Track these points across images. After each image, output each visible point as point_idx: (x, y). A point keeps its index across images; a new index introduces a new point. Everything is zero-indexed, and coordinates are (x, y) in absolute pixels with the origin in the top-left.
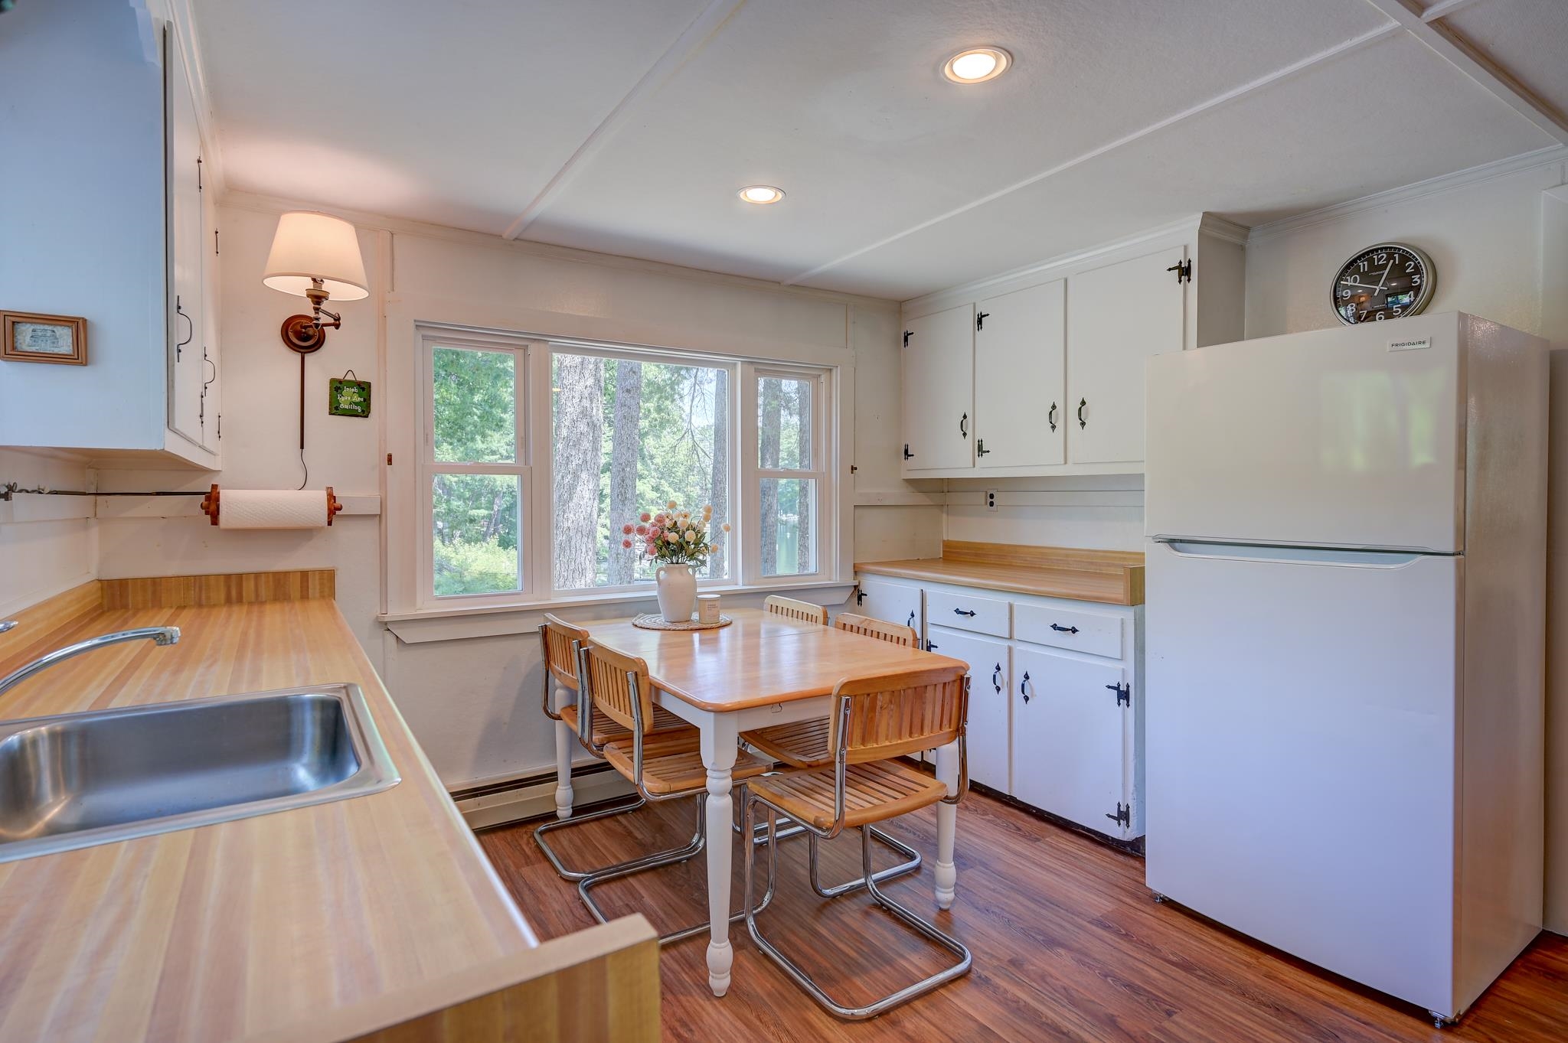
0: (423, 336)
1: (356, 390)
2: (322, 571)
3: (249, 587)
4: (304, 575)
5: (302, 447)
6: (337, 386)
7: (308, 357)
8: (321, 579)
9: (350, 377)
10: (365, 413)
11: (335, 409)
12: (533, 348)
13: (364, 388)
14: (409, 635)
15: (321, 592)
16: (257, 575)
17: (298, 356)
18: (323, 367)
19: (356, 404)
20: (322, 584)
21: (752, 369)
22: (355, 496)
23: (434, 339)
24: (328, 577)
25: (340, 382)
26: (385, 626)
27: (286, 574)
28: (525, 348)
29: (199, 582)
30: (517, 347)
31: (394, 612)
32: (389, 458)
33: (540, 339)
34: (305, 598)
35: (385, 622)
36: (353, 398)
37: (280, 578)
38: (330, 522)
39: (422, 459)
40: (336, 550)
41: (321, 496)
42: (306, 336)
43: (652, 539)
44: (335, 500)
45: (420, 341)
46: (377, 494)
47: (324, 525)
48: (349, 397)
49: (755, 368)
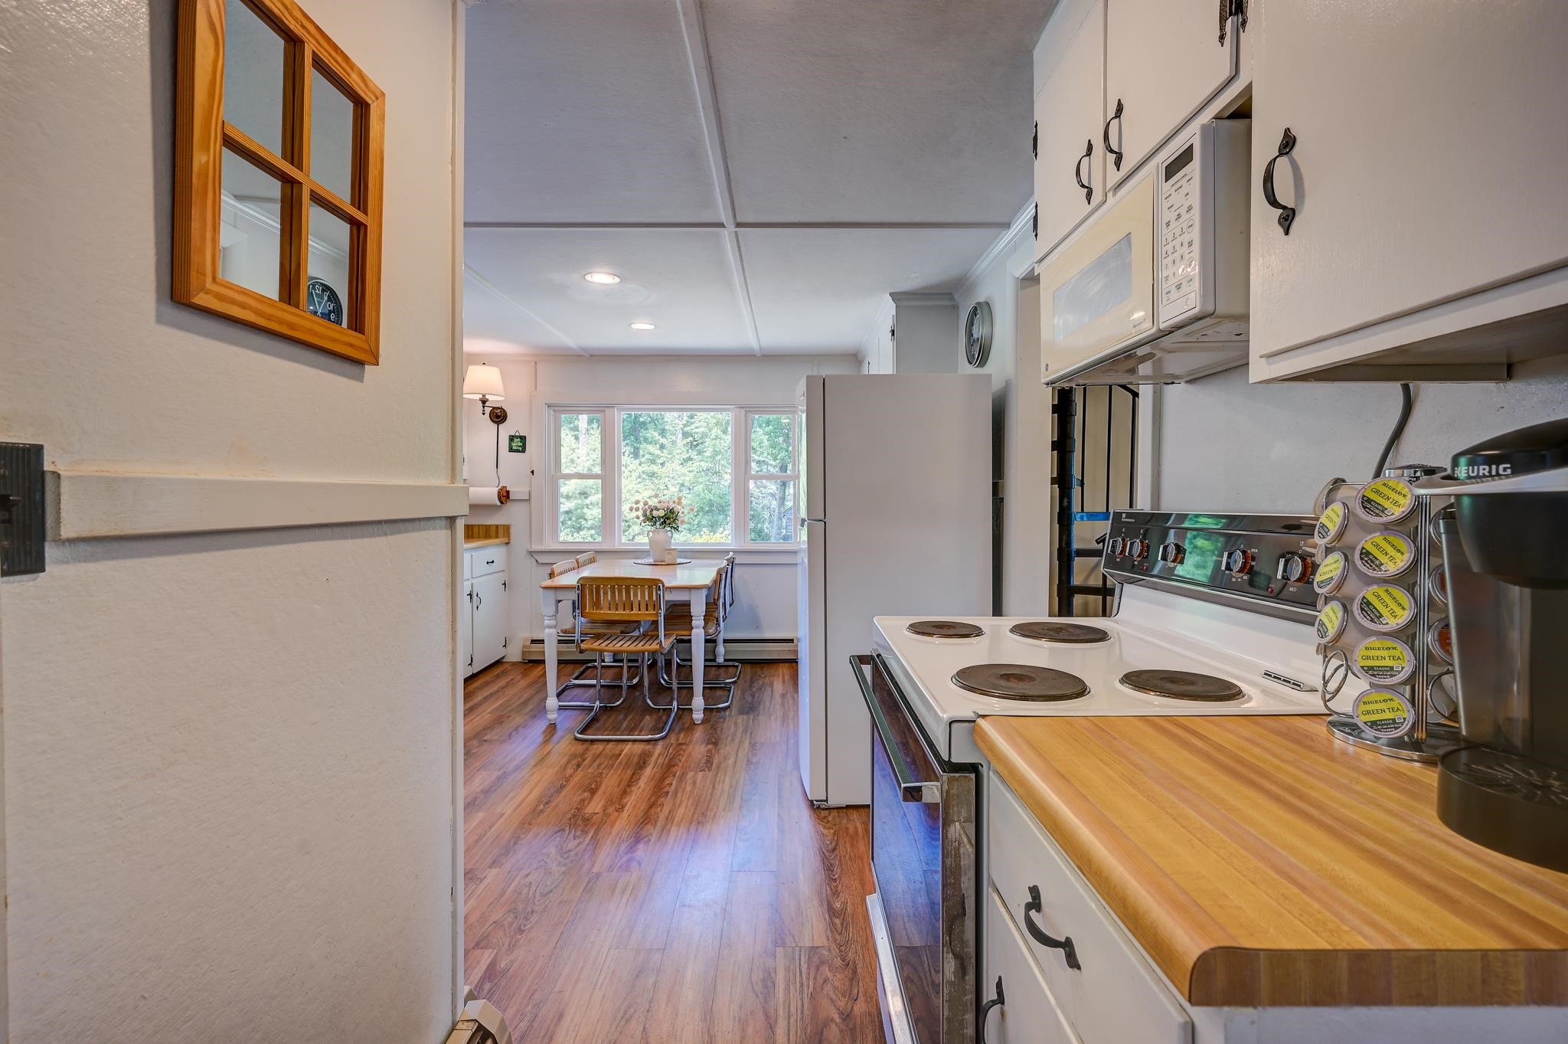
0: (554, 410)
1: (519, 440)
2: (504, 525)
3: (476, 530)
4: (497, 526)
5: (497, 468)
6: (512, 438)
7: (501, 426)
8: (504, 529)
9: (517, 434)
10: (524, 451)
11: (511, 450)
12: (607, 410)
13: (523, 439)
14: (542, 559)
15: (504, 534)
16: (479, 526)
17: (496, 427)
18: (507, 429)
19: (520, 446)
20: (504, 531)
22: (516, 491)
23: (558, 412)
24: (507, 528)
25: (513, 436)
26: (531, 553)
27: (490, 526)
28: (604, 411)
30: (601, 411)
31: (535, 547)
32: (533, 472)
33: (611, 406)
34: (497, 537)
35: (531, 552)
36: (519, 443)
37: (487, 528)
38: (502, 503)
39: (553, 472)
40: (510, 516)
41: (495, 491)
42: (498, 417)
43: (645, 515)
44: (508, 492)
45: (552, 412)
46: (527, 489)
47: (499, 504)
48: (517, 444)
49: (746, 411)
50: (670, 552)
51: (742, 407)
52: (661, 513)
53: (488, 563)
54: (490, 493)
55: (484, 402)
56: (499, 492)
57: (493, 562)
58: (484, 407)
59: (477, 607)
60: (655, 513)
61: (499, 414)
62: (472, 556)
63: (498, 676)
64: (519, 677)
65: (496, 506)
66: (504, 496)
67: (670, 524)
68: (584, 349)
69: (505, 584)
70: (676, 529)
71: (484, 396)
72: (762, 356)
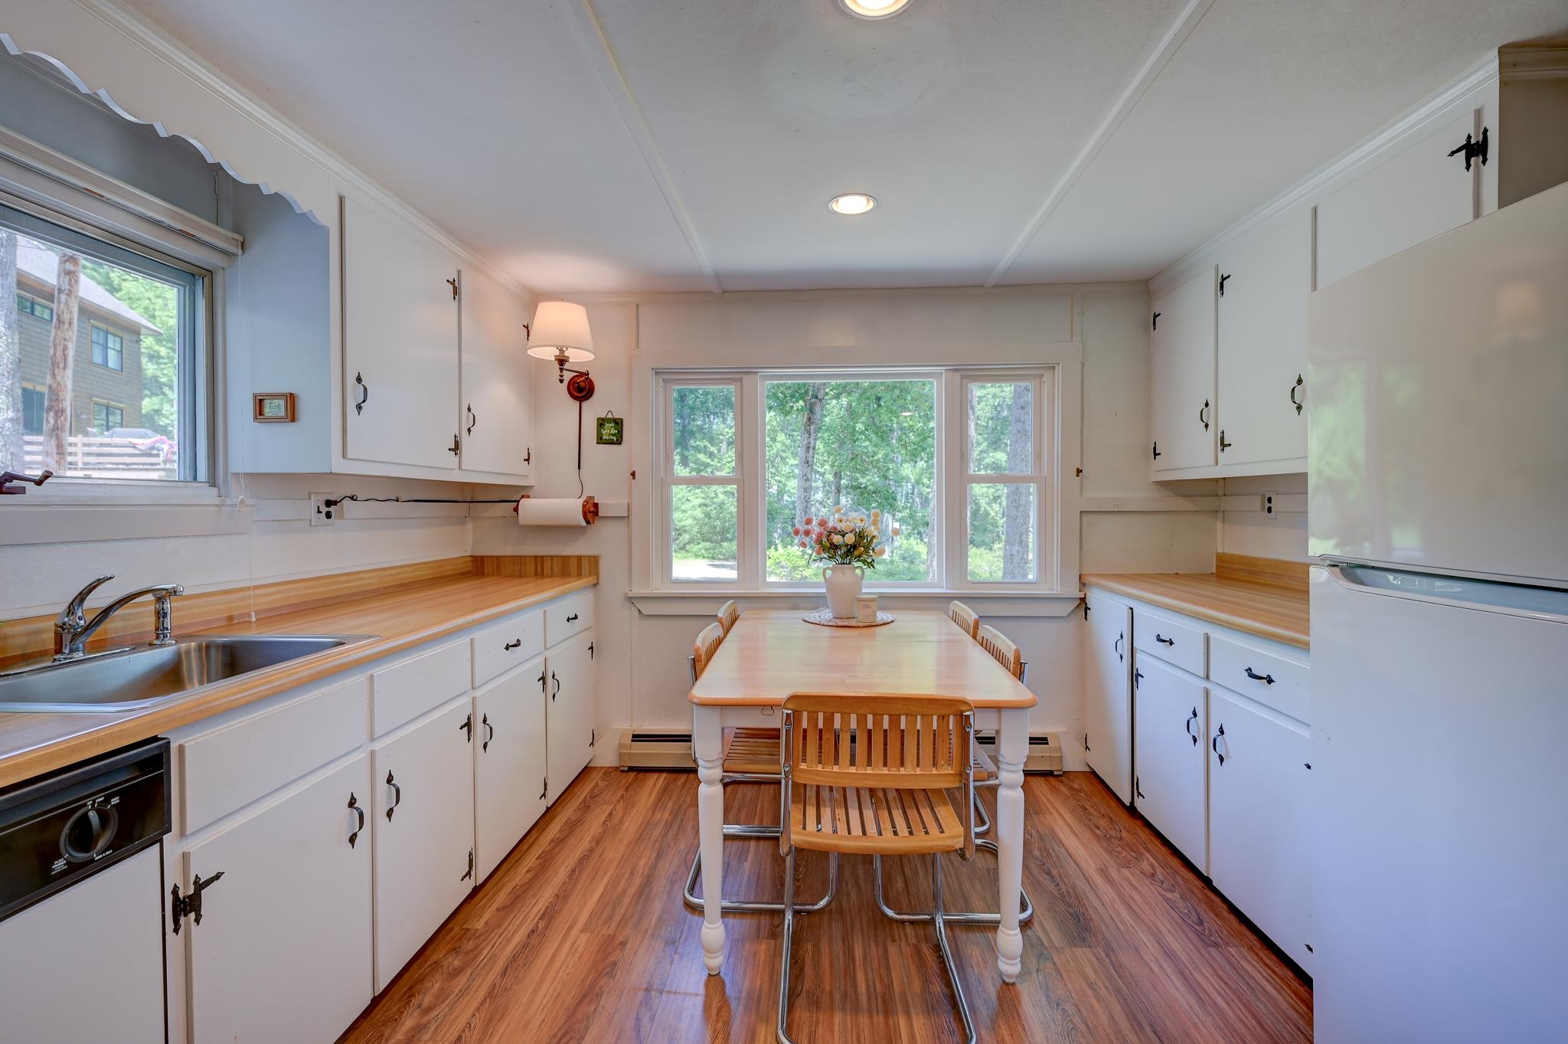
0: (663, 380)
1: (612, 425)
2: (590, 557)
3: (547, 564)
4: (579, 558)
5: (579, 468)
6: (601, 423)
7: (585, 404)
8: (590, 562)
9: (610, 416)
10: (619, 442)
11: (600, 440)
12: (746, 379)
13: (618, 423)
14: (648, 609)
15: (590, 572)
16: (552, 557)
17: (578, 403)
18: (594, 409)
19: (613, 435)
20: (590, 566)
21: (958, 375)
22: (609, 504)
23: (672, 381)
24: (594, 560)
25: (603, 419)
26: (631, 600)
27: (568, 557)
28: (741, 380)
29: (519, 560)
30: (735, 380)
31: (637, 590)
32: (633, 474)
33: (750, 372)
34: (579, 575)
35: (631, 598)
36: (612, 431)
37: (565, 560)
38: (588, 522)
39: (662, 475)
40: (603, 542)
41: (579, 503)
42: (580, 389)
43: (819, 541)
44: (596, 505)
45: (662, 384)
46: (625, 501)
47: (584, 524)
48: (609, 430)
49: (961, 375)
50: (867, 603)
51: (956, 370)
52: (850, 539)
53: (568, 620)
54: (570, 507)
55: (562, 361)
56: (584, 506)
57: (576, 618)
58: (561, 370)
59: (554, 696)
60: (837, 539)
61: (582, 385)
62: (545, 611)
63: (585, 807)
64: (620, 807)
65: (580, 527)
66: (591, 511)
67: (860, 556)
69: (592, 648)
70: (871, 565)
71: (562, 351)
72: (995, 286)
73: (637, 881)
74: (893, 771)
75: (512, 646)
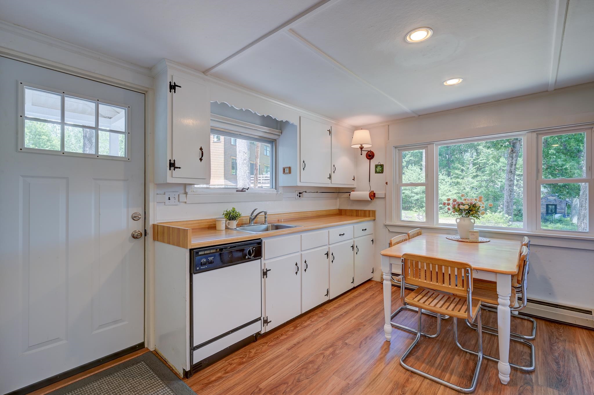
0: (398, 150)
2: (372, 211)
3: (360, 212)
4: (369, 211)
5: (369, 182)
6: (376, 166)
7: (371, 161)
8: (372, 212)
9: (379, 164)
10: (382, 172)
11: (376, 172)
12: (429, 146)
13: (382, 166)
14: (392, 229)
15: (372, 216)
16: (361, 210)
17: (369, 160)
18: (374, 162)
19: (380, 170)
20: (373, 214)
21: (535, 134)
22: (379, 193)
23: (401, 150)
24: (374, 212)
25: (377, 165)
26: (386, 226)
27: (366, 211)
28: (427, 147)
29: (352, 211)
30: (425, 147)
31: (388, 223)
32: (387, 183)
33: (431, 143)
34: (369, 216)
35: (386, 225)
36: (380, 169)
37: (365, 211)
38: (371, 199)
39: (397, 183)
40: (376, 206)
41: (368, 193)
42: (370, 156)
43: (454, 208)
44: (374, 194)
45: (397, 151)
46: (384, 192)
47: (370, 200)
48: (379, 168)
49: (537, 134)
50: (474, 233)
51: (534, 131)
52: (467, 207)
53: (363, 230)
54: (365, 194)
55: (361, 148)
56: (370, 194)
57: (366, 230)
58: (361, 151)
59: (357, 253)
60: (461, 207)
61: (370, 154)
62: (354, 226)
63: (367, 290)
64: (377, 293)
65: (368, 201)
66: (373, 196)
67: (473, 214)
68: (414, 112)
69: (373, 241)
70: (477, 218)
71: (361, 145)
72: (555, 90)
73: (375, 313)
74: (440, 284)
75: (342, 235)
